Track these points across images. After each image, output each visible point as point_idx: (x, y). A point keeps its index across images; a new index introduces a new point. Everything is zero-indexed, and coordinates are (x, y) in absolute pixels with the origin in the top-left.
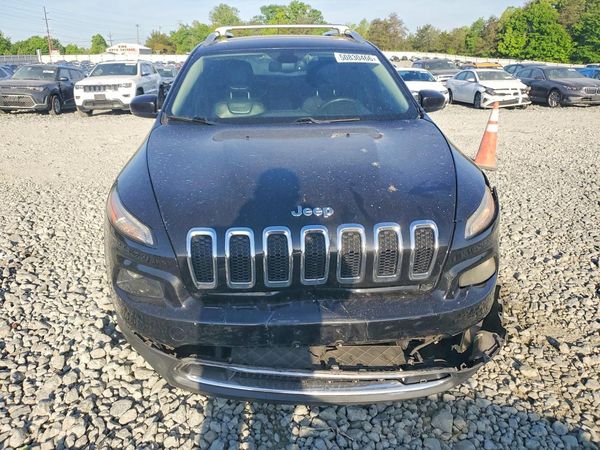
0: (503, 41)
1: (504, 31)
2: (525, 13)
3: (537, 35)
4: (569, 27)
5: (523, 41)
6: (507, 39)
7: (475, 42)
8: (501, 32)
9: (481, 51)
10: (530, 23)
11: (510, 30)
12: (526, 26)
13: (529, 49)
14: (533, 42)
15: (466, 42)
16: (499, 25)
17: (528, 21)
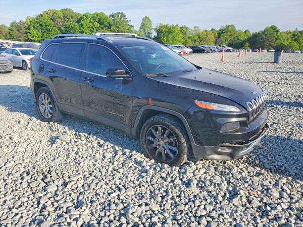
0: (30, 34)
1: (29, 28)
2: (38, 21)
3: (46, 31)
4: (59, 28)
5: (40, 34)
6: (32, 32)
7: (15, 33)
8: (28, 29)
9: (20, 38)
10: (41, 25)
11: (32, 28)
12: (40, 27)
13: (44, 38)
14: (45, 35)
15: (10, 33)
16: (26, 25)
17: (40, 25)
